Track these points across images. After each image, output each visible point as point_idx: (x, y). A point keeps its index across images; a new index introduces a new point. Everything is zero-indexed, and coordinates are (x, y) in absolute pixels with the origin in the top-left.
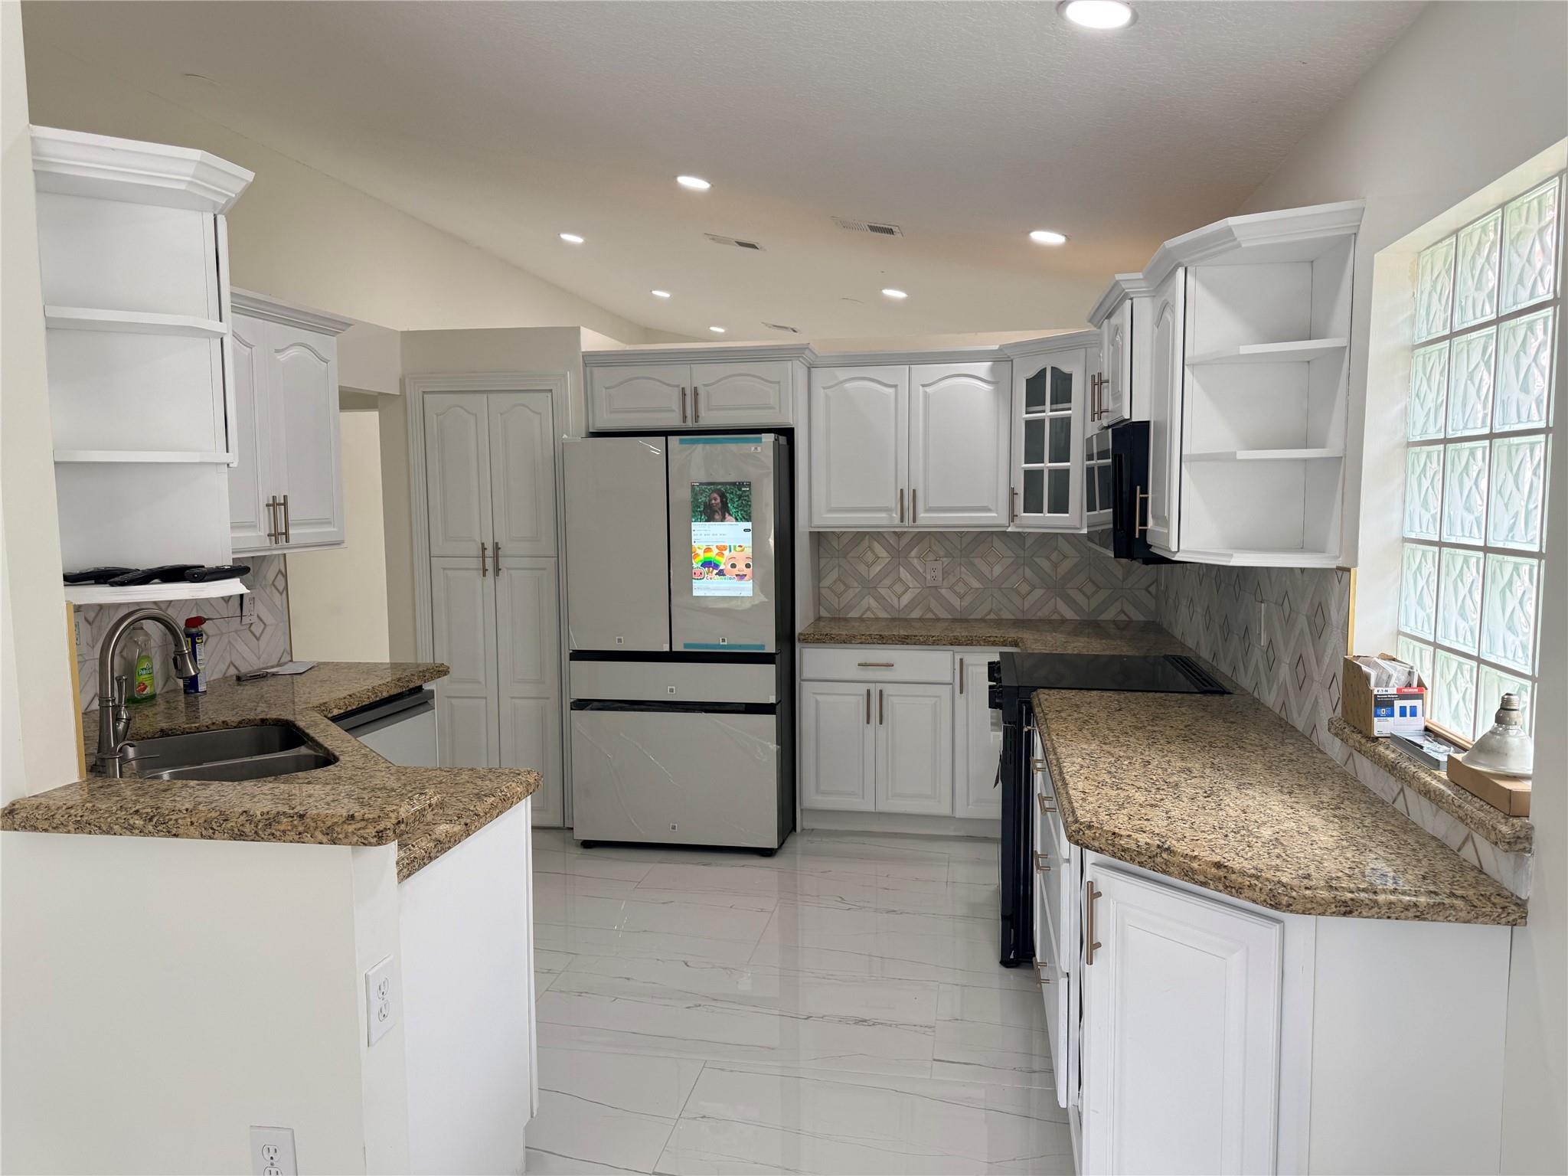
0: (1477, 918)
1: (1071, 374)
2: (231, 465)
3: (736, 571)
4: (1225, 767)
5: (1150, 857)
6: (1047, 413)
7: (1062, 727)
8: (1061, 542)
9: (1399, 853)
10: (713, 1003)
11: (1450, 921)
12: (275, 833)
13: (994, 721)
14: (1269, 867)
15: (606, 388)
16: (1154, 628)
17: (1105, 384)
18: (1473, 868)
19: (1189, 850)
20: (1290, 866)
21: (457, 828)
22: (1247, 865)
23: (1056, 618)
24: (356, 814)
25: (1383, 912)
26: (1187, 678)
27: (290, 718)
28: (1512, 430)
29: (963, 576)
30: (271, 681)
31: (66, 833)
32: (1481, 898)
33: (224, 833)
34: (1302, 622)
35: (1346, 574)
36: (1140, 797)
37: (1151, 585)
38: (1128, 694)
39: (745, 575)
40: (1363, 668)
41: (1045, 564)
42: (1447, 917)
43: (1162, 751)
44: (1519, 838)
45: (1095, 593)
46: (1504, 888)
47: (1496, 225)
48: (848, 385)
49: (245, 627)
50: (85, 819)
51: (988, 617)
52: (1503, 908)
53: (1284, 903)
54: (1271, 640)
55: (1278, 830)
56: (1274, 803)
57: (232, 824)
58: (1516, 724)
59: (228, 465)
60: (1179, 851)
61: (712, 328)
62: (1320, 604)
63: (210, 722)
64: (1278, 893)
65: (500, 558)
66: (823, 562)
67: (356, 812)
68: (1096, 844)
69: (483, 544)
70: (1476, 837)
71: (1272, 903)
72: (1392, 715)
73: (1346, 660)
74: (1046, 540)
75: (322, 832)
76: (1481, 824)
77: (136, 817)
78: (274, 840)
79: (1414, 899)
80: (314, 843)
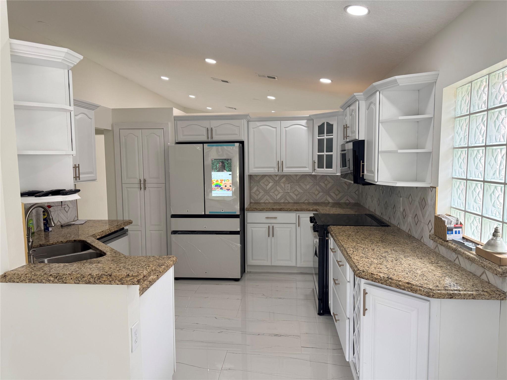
0: (491, 298)
1: (333, 124)
2: (73, 155)
3: (226, 188)
4: (398, 251)
5: (385, 281)
6: (325, 137)
7: (342, 238)
8: (328, 178)
9: (462, 278)
10: (227, 331)
11: (483, 299)
12: (101, 281)
13: (315, 236)
14: (425, 283)
15: (182, 128)
16: (357, 205)
17: (348, 128)
18: (486, 282)
19: (397, 279)
20: (431, 283)
21: (155, 277)
22: (417, 283)
23: (327, 202)
24: (129, 274)
25: (462, 297)
26: (375, 221)
27: (84, 239)
28: (493, 144)
29: (297, 189)
30: (73, 227)
31: (25, 283)
32: (492, 292)
33: (83, 282)
34: (417, 203)
35: (434, 189)
36: (375, 261)
37: (356, 191)
38: (359, 227)
39: (230, 189)
40: (443, 219)
41: (323, 185)
42: (482, 298)
43: (376, 245)
44: (504, 273)
45: (339, 194)
46: (498, 288)
47: (486, 80)
48: (261, 127)
49: (62, 208)
50: (32, 278)
51: (305, 202)
52: (499, 295)
53: (432, 295)
54: (404, 210)
55: (422, 271)
56: (417, 262)
57: (86, 279)
58: (499, 237)
59: (72, 155)
60: (394, 279)
61: (207, 108)
62: (424, 198)
63: (56, 242)
64: (429, 292)
65: (146, 184)
66: (252, 184)
67: (129, 273)
68: (366, 277)
69: (140, 179)
70: (487, 272)
71: (428, 295)
72: (452, 233)
73: (435, 216)
74: (323, 177)
75: (118, 281)
76: (490, 268)
77: (51, 277)
78: (101, 284)
79: (472, 292)
80: (115, 284)
